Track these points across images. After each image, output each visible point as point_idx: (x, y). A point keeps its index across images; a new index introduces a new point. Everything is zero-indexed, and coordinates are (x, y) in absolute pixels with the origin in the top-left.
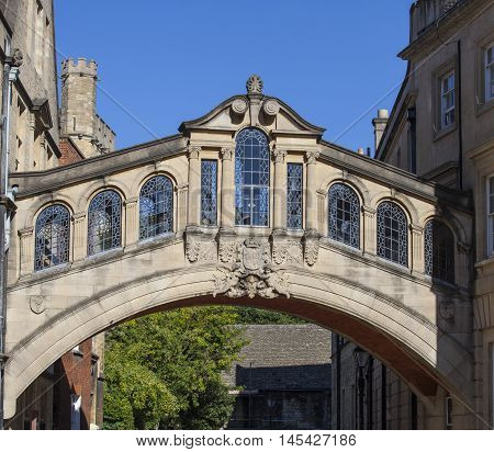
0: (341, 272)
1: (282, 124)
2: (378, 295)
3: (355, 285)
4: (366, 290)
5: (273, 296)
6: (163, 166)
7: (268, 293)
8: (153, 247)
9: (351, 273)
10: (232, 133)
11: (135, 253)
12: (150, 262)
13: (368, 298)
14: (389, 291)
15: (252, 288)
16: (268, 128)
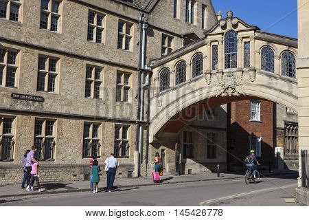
0: (265, 83)
1: (241, 27)
2: (281, 91)
3: (271, 88)
4: (276, 89)
5: (238, 95)
6: (199, 50)
7: (236, 94)
8: (195, 80)
9: (269, 83)
10: (222, 34)
11: (189, 83)
12: (195, 85)
13: (277, 93)
14: (286, 89)
15: (230, 92)
16: (236, 30)
